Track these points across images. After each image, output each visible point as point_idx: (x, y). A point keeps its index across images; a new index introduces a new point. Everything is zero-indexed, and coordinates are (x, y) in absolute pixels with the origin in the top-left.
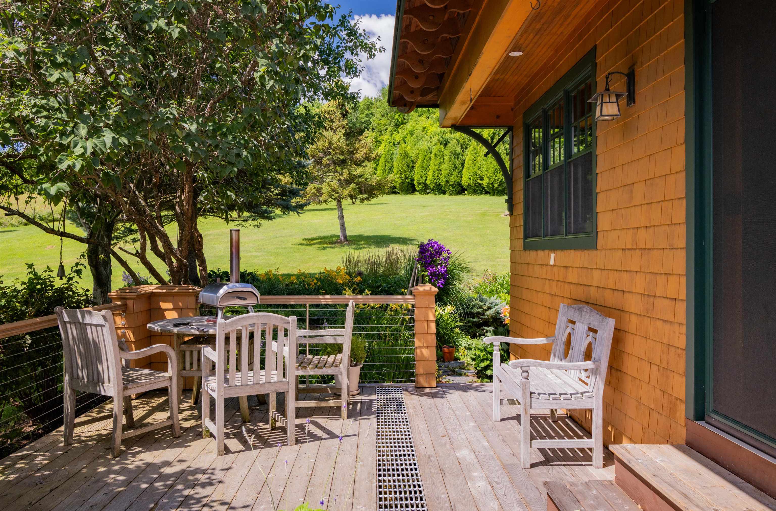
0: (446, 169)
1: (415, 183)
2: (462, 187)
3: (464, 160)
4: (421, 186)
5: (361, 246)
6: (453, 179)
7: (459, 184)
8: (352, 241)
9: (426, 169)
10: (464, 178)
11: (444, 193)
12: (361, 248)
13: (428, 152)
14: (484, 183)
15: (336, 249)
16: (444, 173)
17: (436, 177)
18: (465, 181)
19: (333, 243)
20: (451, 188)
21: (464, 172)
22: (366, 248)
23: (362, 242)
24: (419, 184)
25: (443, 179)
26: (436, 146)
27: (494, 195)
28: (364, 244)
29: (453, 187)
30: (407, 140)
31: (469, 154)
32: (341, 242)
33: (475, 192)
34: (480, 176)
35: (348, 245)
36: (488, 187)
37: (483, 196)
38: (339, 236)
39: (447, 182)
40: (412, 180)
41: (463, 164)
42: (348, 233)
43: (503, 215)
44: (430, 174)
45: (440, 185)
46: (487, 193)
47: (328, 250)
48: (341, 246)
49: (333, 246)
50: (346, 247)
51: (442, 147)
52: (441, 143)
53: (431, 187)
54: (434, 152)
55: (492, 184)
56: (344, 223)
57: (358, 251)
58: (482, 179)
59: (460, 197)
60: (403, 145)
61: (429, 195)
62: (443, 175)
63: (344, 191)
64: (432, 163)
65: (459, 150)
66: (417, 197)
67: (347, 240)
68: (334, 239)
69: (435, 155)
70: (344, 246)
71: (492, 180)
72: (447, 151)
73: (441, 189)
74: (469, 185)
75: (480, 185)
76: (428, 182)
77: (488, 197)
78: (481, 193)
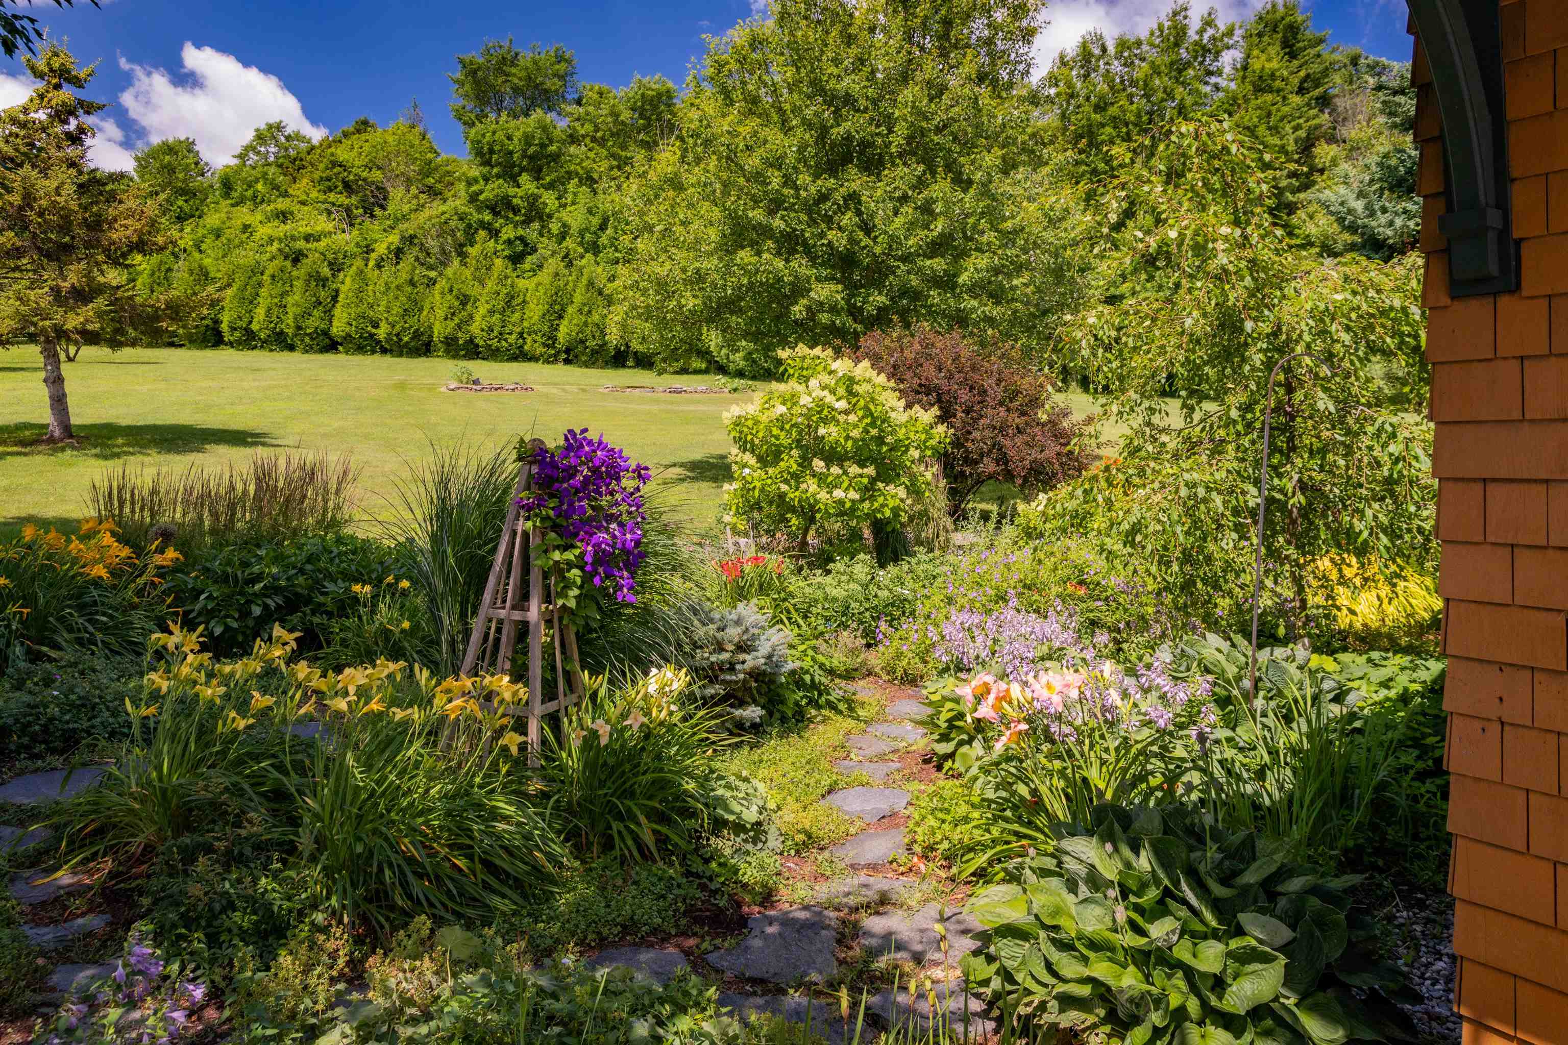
0: (296, 305)
1: (224, 327)
2: (331, 339)
3: (337, 291)
4: (237, 334)
5: (116, 450)
6: (313, 323)
7: (326, 333)
8: (87, 438)
9: (251, 302)
10: (335, 323)
11: (291, 348)
12: (117, 456)
13: (256, 270)
14: (382, 333)
15: (39, 459)
16: (292, 311)
17: (274, 318)
18: (338, 328)
19: (23, 443)
20: (307, 340)
21: (337, 311)
22: (132, 454)
23: (120, 441)
24: (233, 329)
25: (290, 321)
26: (276, 262)
27: (401, 355)
28: (124, 445)
29: (312, 339)
30: (203, 247)
31: (348, 280)
32: (51, 440)
33: (360, 349)
34: (371, 322)
35: (74, 448)
36: (388, 340)
37: (377, 357)
38: (46, 426)
39: (299, 328)
40: (217, 322)
41: (335, 299)
42: (75, 420)
43: (443, 389)
44: (260, 313)
45: (282, 332)
46: (384, 351)
47: (9, 459)
48: (55, 450)
49: (27, 450)
50: (69, 452)
51: (288, 264)
52: (286, 258)
53: (263, 336)
54: (268, 273)
55: (397, 335)
56: (64, 395)
57: (110, 463)
58: (376, 326)
59: (329, 357)
60: (197, 255)
61: (256, 352)
62: (290, 316)
63: (70, 315)
64: (263, 292)
65: (326, 271)
66: (225, 355)
67: (71, 436)
68: (27, 433)
69: (273, 277)
70: (63, 449)
71: (398, 328)
72: (301, 272)
73: (285, 340)
74: (349, 335)
75: (372, 335)
76: (255, 327)
77: (388, 359)
78: (373, 352)
